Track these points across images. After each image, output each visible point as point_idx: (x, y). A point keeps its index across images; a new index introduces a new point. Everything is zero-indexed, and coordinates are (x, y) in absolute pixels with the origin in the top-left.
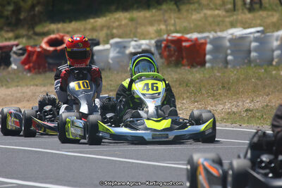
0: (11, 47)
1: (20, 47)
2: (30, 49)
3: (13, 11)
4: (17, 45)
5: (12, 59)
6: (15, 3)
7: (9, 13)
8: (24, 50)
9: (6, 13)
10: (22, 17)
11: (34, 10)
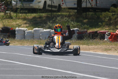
0: (105, 32)
1: (109, 33)
2: (112, 33)
3: (109, 20)
4: (108, 32)
5: (105, 37)
6: (109, 17)
7: (107, 20)
8: (110, 34)
9: (106, 20)
10: (111, 22)
11: (116, 20)
